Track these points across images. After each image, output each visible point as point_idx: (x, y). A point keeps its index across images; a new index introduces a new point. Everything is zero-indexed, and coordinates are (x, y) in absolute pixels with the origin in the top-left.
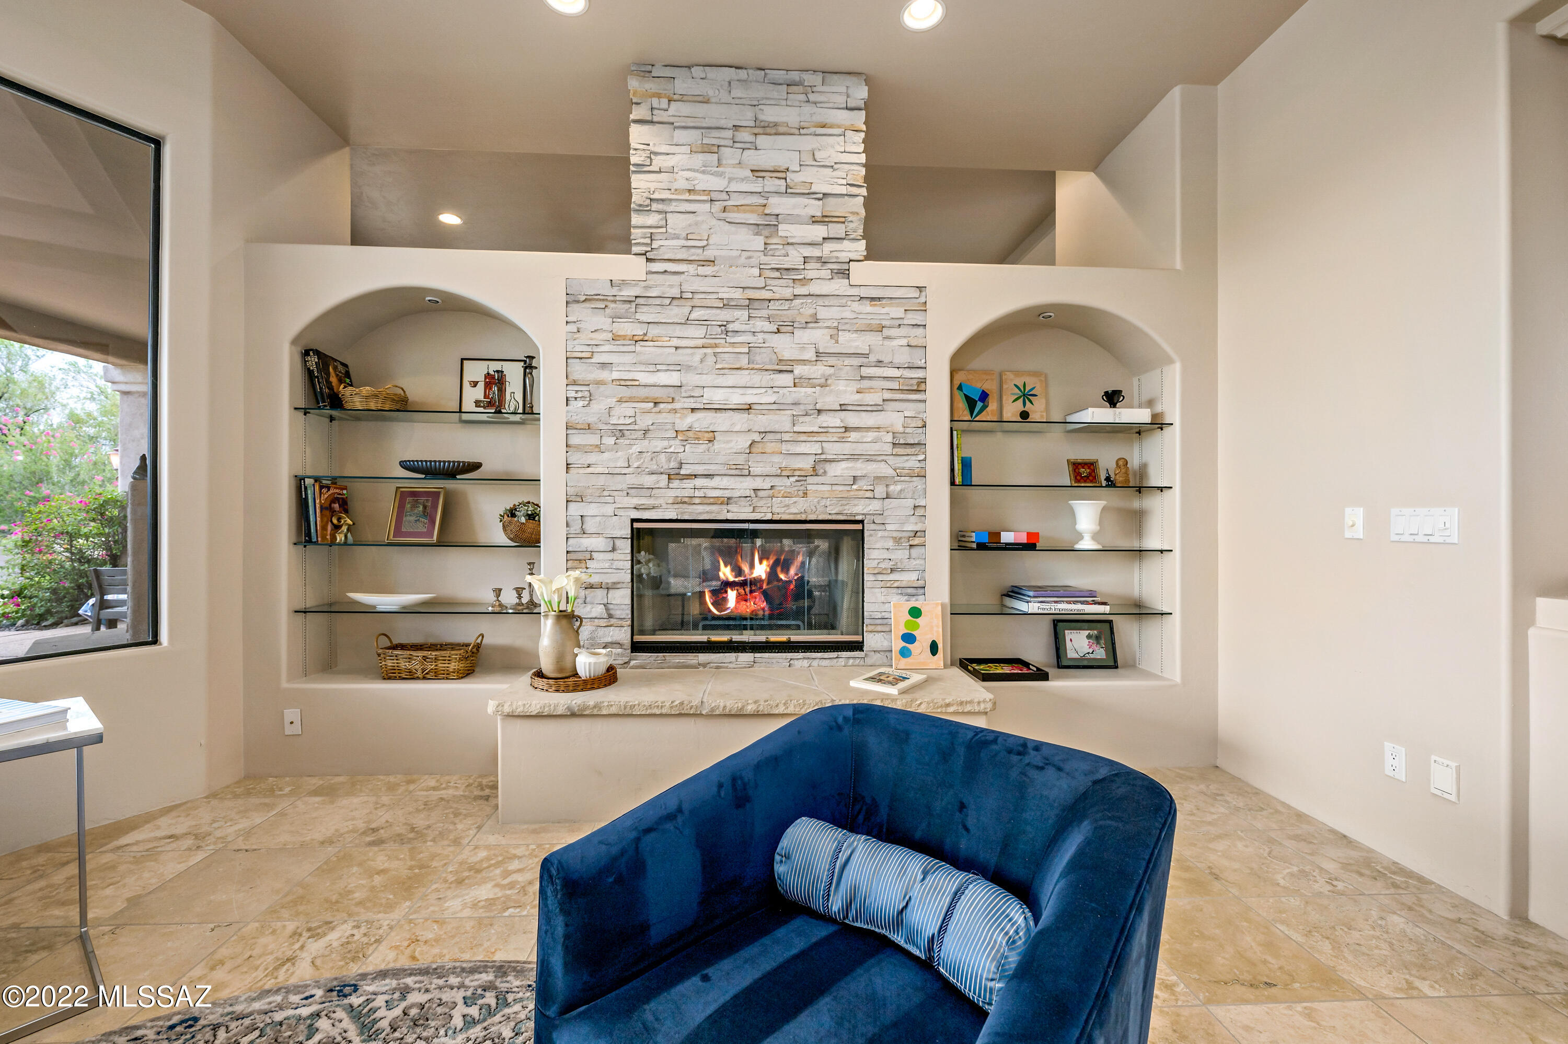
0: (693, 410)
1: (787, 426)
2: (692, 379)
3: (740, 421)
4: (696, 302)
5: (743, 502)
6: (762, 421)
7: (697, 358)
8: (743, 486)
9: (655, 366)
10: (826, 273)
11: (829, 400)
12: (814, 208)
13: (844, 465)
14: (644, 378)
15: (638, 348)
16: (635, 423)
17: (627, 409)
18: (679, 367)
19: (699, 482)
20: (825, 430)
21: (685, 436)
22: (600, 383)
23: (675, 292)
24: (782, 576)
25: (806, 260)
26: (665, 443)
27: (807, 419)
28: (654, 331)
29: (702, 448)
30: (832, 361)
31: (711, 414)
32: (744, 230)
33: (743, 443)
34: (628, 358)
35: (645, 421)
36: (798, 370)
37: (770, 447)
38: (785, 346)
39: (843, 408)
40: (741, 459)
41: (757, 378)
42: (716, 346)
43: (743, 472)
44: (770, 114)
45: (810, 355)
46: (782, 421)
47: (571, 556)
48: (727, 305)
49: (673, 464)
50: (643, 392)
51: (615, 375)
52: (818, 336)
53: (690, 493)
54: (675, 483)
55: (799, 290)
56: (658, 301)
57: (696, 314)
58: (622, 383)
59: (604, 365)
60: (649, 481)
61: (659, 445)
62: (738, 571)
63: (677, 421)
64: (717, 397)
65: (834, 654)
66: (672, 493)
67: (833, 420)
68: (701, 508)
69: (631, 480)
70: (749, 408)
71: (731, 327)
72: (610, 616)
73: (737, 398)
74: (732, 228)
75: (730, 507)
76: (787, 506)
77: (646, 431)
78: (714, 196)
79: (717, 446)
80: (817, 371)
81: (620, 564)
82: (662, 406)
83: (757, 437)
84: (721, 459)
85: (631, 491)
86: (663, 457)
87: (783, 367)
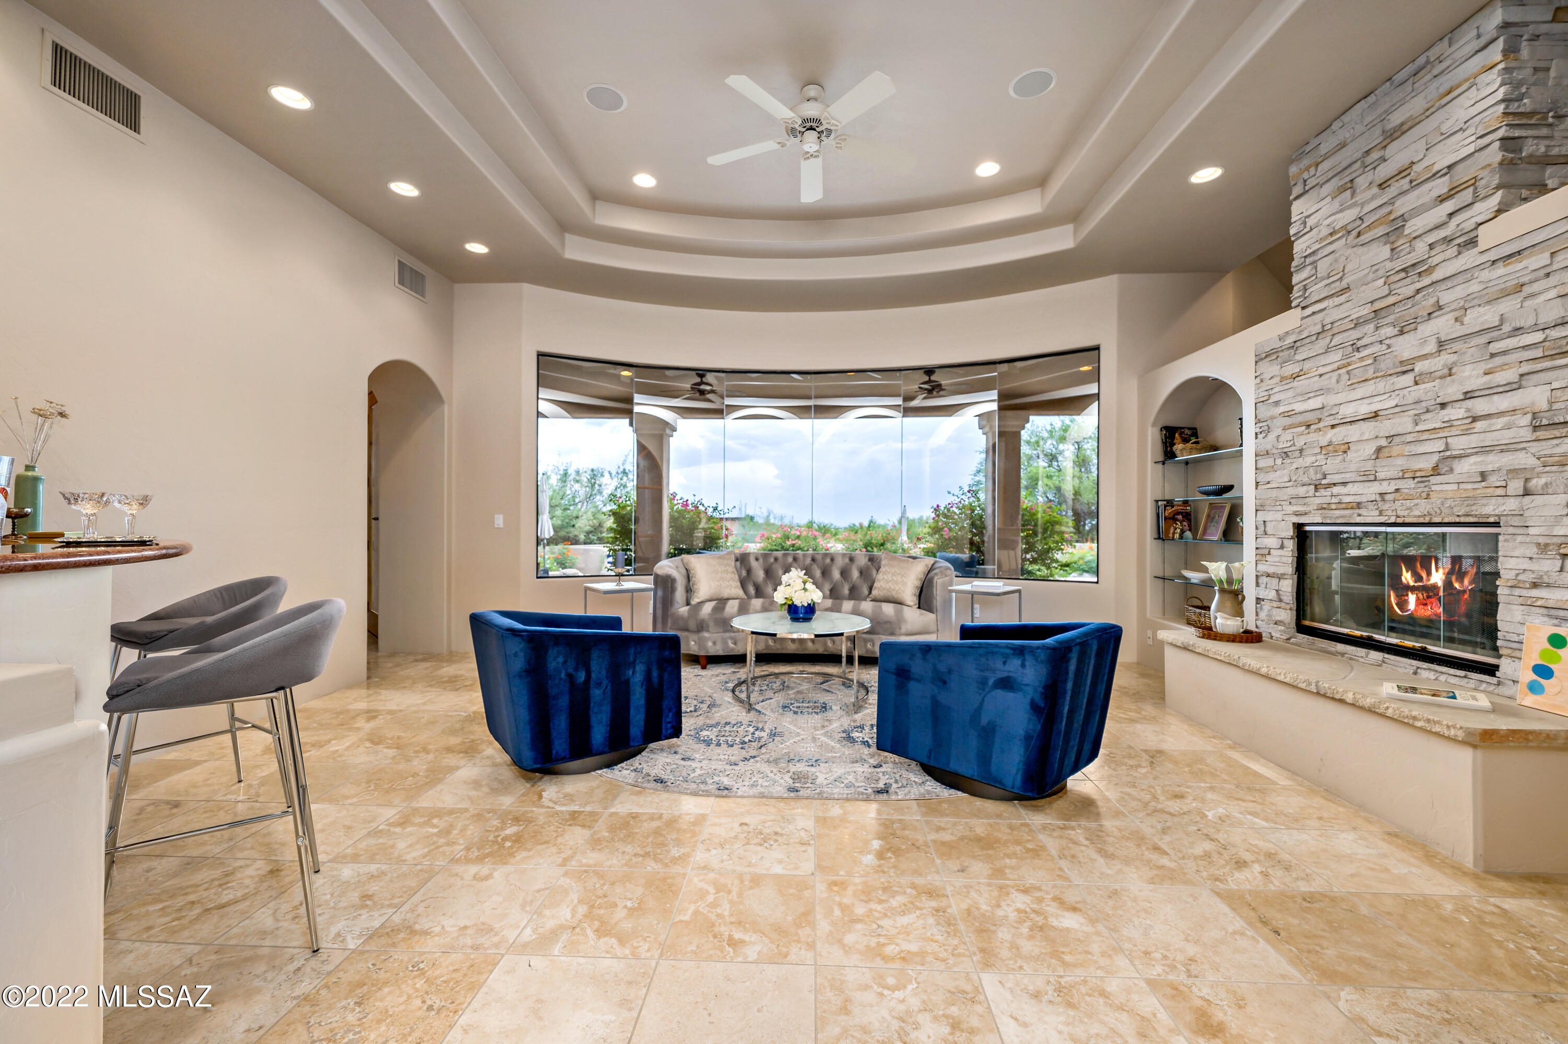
0: (1333, 426)
1: (1409, 427)
2: (1332, 399)
3: (1368, 429)
4: (1335, 330)
5: (1371, 506)
6: (1386, 427)
7: (1334, 380)
8: (1370, 491)
9: (1306, 396)
10: (1453, 251)
11: (1452, 390)
12: (1440, 186)
13: (1473, 459)
14: (1299, 407)
15: (1296, 384)
16: (1294, 445)
17: (1288, 435)
18: (1321, 392)
19: (1336, 490)
20: (1449, 424)
21: (1328, 449)
22: (1272, 418)
23: (1318, 328)
24: (1457, 585)
25: (1431, 246)
26: (1314, 459)
27: (1428, 416)
28: (1307, 365)
29: (1340, 458)
30: (1456, 346)
31: (1348, 427)
32: (1374, 245)
33: (1370, 449)
34: (1290, 394)
35: (1300, 443)
36: (1419, 367)
37: (1396, 450)
38: (1406, 347)
39: (1468, 396)
40: (1369, 465)
41: (1381, 385)
42: (1349, 364)
43: (1370, 478)
44: (1396, 119)
45: (1431, 347)
46: (1404, 424)
47: (1260, 552)
48: (1357, 324)
49: (1319, 476)
50: (1300, 419)
51: (1282, 409)
52: (1443, 325)
53: (1327, 500)
54: (1322, 492)
55: (1426, 281)
56: (1308, 340)
57: (1337, 340)
58: (1287, 414)
59: (1277, 403)
60: (1302, 491)
61: (1309, 460)
62: (1418, 578)
63: (1321, 438)
64: (1348, 411)
65: (1462, 673)
66: (1318, 501)
67: (1456, 413)
68: (1337, 512)
69: (1291, 491)
70: (1376, 415)
71: (1360, 343)
72: (1281, 600)
73: (1365, 409)
74: (1365, 249)
75: (1360, 511)
76: (1409, 509)
77: (1301, 451)
78: (1349, 228)
79: (1351, 455)
80: (1438, 363)
81: (1284, 560)
82: (1312, 427)
83: (1383, 442)
84: (1353, 467)
85: (1292, 501)
86: (1312, 470)
87: (1406, 367)
